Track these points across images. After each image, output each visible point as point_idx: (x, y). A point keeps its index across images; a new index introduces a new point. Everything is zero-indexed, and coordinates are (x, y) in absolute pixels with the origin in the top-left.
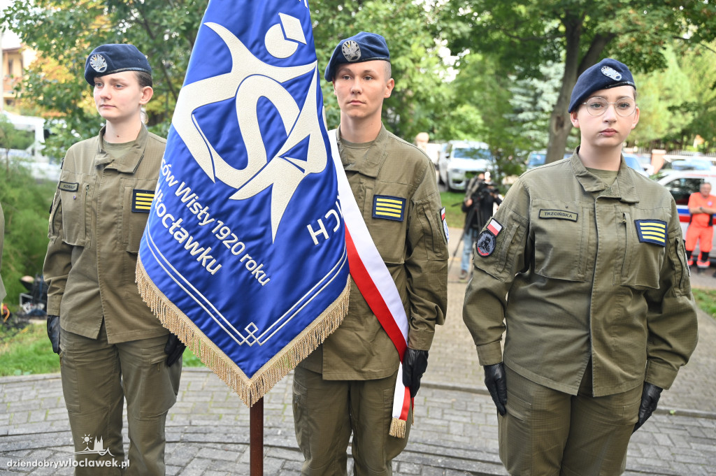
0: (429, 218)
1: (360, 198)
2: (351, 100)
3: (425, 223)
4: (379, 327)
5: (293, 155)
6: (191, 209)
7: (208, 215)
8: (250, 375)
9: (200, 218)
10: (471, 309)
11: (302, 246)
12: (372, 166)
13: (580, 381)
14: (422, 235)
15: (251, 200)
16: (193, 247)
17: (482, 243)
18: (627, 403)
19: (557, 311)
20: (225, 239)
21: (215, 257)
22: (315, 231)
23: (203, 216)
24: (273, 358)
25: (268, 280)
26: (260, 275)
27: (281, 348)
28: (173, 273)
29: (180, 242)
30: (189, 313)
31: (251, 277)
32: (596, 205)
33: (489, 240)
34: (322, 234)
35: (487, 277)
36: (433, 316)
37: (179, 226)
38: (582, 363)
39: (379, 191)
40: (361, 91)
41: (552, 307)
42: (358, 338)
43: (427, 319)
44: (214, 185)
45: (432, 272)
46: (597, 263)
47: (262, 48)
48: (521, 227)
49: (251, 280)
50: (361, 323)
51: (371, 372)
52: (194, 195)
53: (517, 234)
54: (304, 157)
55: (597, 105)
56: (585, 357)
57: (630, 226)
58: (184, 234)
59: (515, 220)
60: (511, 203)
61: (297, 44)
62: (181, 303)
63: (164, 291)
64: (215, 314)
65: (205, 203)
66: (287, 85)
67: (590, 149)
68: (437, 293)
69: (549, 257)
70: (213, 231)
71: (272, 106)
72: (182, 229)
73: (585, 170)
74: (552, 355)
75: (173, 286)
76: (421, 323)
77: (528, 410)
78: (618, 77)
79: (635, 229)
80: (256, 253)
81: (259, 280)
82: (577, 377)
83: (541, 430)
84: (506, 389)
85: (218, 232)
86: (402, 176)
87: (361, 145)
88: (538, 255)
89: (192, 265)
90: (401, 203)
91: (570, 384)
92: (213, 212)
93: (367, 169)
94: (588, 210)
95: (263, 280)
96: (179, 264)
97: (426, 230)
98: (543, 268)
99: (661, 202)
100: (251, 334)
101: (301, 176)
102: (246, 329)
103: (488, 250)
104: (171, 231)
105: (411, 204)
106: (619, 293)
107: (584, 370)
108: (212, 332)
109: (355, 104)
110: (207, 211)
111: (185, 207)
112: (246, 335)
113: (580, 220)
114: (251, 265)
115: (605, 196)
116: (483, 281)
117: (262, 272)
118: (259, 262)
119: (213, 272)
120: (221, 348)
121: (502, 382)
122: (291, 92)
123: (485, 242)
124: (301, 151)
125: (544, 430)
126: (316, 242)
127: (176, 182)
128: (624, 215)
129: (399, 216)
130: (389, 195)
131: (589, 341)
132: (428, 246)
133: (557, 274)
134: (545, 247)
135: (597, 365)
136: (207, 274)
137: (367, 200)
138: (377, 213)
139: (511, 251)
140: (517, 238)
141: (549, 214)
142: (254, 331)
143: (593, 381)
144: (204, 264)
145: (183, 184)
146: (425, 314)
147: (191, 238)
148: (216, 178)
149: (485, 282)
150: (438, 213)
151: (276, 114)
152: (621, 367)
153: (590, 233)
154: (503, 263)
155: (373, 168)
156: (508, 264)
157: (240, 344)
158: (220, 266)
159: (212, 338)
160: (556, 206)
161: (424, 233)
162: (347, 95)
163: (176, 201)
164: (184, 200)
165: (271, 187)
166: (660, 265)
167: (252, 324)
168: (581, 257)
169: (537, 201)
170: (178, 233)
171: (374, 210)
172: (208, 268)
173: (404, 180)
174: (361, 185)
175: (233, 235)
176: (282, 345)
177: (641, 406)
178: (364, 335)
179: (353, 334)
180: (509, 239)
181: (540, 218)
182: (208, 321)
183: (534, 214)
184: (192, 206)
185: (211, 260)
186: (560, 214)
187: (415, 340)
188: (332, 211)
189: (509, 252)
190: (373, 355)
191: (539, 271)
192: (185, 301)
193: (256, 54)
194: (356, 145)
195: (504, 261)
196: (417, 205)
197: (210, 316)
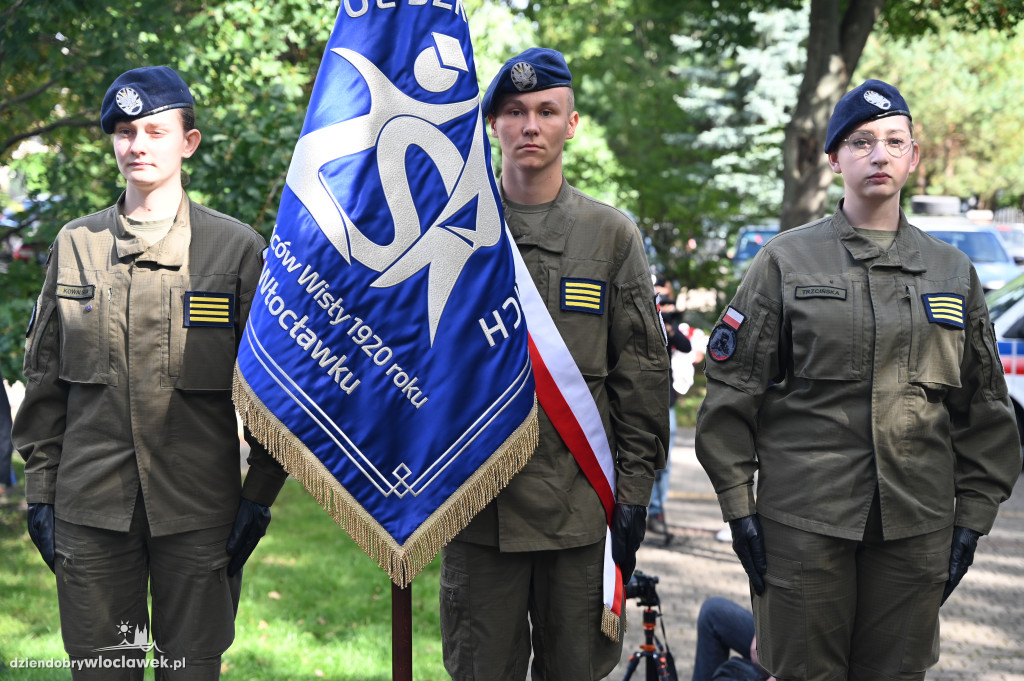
0: (640, 309)
1: (542, 283)
2: (525, 143)
3: (635, 316)
4: (576, 471)
5: (456, 223)
6: (319, 302)
7: (342, 310)
8: (401, 541)
9: (331, 314)
10: (707, 439)
11: (473, 348)
12: (555, 236)
13: (865, 521)
14: (631, 333)
15: (399, 287)
16: (323, 356)
17: (717, 343)
18: (932, 551)
19: (828, 425)
20: (365, 344)
21: (351, 369)
22: (489, 328)
23: (336, 311)
24: (435, 514)
25: (426, 399)
26: (414, 393)
27: (445, 498)
28: (295, 392)
29: (306, 348)
30: (317, 451)
31: (401, 396)
32: (870, 277)
33: (727, 337)
34: (500, 331)
35: (729, 390)
36: (652, 454)
37: (304, 327)
38: (866, 496)
39: (568, 271)
40: (538, 130)
41: (821, 422)
42: (548, 488)
43: (645, 458)
44: (349, 269)
45: (648, 388)
46: (876, 352)
47: (410, 79)
48: (771, 314)
49: (401, 399)
50: (552, 466)
51: (569, 537)
52: (323, 282)
53: (766, 324)
54: (472, 226)
55: (859, 144)
56: (868, 487)
57: (916, 303)
58: (311, 337)
59: (762, 306)
60: (755, 282)
61: (457, 72)
62: (305, 436)
63: (284, 420)
64: (352, 451)
65: (336, 294)
66: (445, 128)
67: (857, 202)
68: (656, 419)
69: (813, 350)
70: (349, 333)
71: (427, 157)
72: (308, 330)
73: (853, 231)
74: (824, 489)
75: (297, 411)
76: (637, 464)
77: (798, 573)
78: (886, 105)
79: (922, 306)
80: (408, 362)
81: (413, 400)
82: (860, 515)
83: (817, 601)
84: (764, 551)
85: (355, 334)
86: (597, 250)
87: (536, 207)
88: (797, 350)
89: (322, 382)
90: (599, 288)
91: (852, 527)
92: (349, 306)
93: (548, 242)
94: (860, 284)
95: (418, 401)
96: (304, 380)
97: (637, 326)
98: (805, 366)
99: (956, 270)
100: (402, 480)
101: (469, 251)
102: (394, 473)
103: (726, 351)
104: (292, 333)
105: (613, 290)
106: (908, 394)
107: (869, 505)
108: (349, 478)
109: (529, 149)
110: (341, 305)
111: (312, 299)
112: (394, 481)
113: (850, 299)
114: (401, 379)
115: (881, 264)
116: (722, 396)
117: (416, 388)
118: (412, 374)
119: (349, 390)
120: (361, 501)
121: (758, 541)
122: (451, 138)
123: (721, 341)
124: (467, 217)
125: (821, 600)
126: (492, 343)
127: (299, 265)
128: (907, 288)
129: (597, 307)
130: (582, 276)
131: (873, 463)
132: (639, 350)
133: (824, 373)
134: (807, 338)
135: (886, 494)
136: (342, 393)
137: (551, 285)
138: (568, 303)
139: (759, 350)
140: (767, 329)
141: (808, 291)
142: (406, 476)
143: (883, 518)
144: (337, 379)
145: (309, 267)
146: (642, 452)
147: (320, 342)
148: (352, 258)
149: (726, 397)
150: (652, 301)
151: (433, 167)
152: (919, 500)
153: (864, 314)
154: (750, 368)
155: (556, 239)
156: (756, 368)
157: (387, 494)
158: (358, 382)
159: (348, 487)
160: (817, 280)
161: (634, 330)
162: (516, 137)
163: (298, 291)
164: (310, 290)
165: (427, 268)
166: (959, 356)
167: (402, 464)
168: (854, 346)
169: (791, 276)
170: (302, 335)
171: (562, 299)
172: (342, 385)
173: (601, 256)
174: (542, 265)
175: (375, 337)
176: (447, 493)
177: (952, 557)
178: (556, 482)
179: (541, 481)
180: (755, 333)
181: (797, 298)
182: (342, 462)
183: (788, 293)
184: (321, 298)
185: (347, 373)
186: (823, 291)
187: (629, 490)
188: (511, 300)
189: (756, 352)
190: (571, 513)
191: (800, 373)
192: (312, 432)
193: (402, 88)
194: (529, 208)
195: (750, 364)
196: (623, 290)
197: (344, 455)
